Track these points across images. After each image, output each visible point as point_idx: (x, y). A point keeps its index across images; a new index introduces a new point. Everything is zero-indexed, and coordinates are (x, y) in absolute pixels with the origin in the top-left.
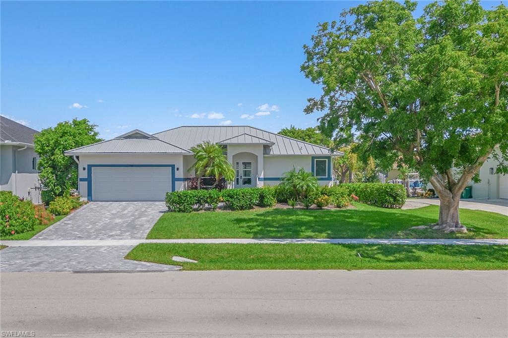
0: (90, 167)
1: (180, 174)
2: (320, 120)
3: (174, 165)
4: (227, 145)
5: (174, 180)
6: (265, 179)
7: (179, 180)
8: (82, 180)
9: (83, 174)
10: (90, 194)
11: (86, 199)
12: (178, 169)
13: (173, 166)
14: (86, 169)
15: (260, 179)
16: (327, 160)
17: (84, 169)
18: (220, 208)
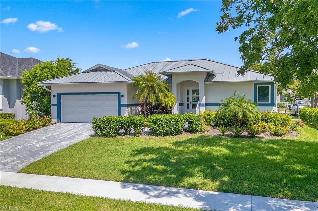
0: (59, 95)
1: (124, 101)
2: (238, 39)
3: (120, 92)
4: (171, 74)
5: (120, 105)
6: (207, 105)
7: (124, 105)
8: (54, 105)
9: (54, 101)
10: (59, 117)
11: (55, 121)
12: (122, 96)
13: (119, 94)
14: (56, 96)
15: (201, 105)
16: (270, 86)
17: (54, 96)
18: (146, 133)
